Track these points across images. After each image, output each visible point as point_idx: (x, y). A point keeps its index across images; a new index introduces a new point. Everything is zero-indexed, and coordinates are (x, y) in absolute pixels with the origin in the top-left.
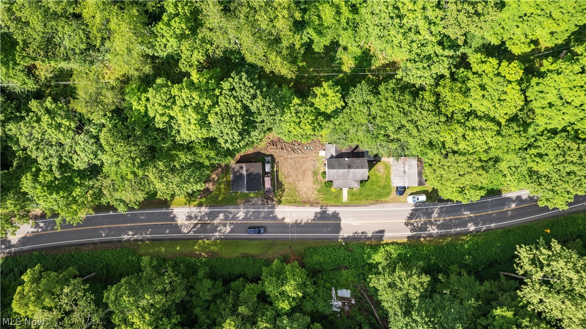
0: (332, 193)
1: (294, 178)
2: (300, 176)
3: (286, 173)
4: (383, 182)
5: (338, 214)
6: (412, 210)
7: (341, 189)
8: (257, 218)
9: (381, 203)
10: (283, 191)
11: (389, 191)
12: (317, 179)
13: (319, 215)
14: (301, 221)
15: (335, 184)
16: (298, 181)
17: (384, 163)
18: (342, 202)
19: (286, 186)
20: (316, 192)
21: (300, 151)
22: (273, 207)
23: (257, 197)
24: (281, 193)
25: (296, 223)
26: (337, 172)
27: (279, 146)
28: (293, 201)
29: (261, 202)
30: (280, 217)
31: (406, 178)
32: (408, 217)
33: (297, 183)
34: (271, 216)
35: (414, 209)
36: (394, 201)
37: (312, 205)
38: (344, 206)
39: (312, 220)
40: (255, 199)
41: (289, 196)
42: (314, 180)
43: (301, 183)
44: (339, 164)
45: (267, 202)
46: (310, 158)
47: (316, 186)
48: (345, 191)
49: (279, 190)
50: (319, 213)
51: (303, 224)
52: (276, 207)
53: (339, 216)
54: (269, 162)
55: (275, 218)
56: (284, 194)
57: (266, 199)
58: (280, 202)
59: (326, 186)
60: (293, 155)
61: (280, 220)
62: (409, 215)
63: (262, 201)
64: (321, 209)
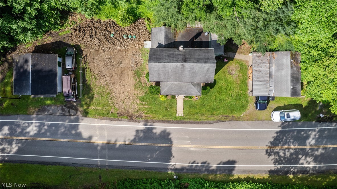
0: (160, 104)
1: (108, 79)
2: (116, 77)
3: (96, 72)
4: (236, 90)
5: (169, 134)
6: (277, 133)
7: (174, 97)
8: (54, 134)
9: (232, 120)
10: (92, 98)
11: (244, 102)
12: (140, 81)
13: (141, 135)
14: (116, 141)
15: (165, 88)
16: (114, 84)
17: (239, 61)
18: (176, 117)
19: (96, 90)
20: (138, 101)
21: (116, 41)
22: (77, 120)
23: (55, 104)
24: (88, 100)
25: (108, 144)
26: (164, 67)
27: (88, 33)
28: (106, 113)
29: (60, 111)
30: (85, 134)
31: (272, 84)
32: (271, 143)
33: (111, 86)
34: (73, 132)
35: (280, 132)
36: (251, 118)
37: (131, 119)
38: (178, 122)
39: (132, 141)
40: (53, 108)
41: (99, 104)
42: (136, 82)
43: (117, 86)
44: (168, 56)
45: (69, 112)
46: (131, 51)
47: (138, 92)
48: (180, 101)
49: (86, 97)
50: (141, 131)
51: (118, 146)
52: (80, 121)
53: (170, 136)
54: (71, 55)
55: (79, 135)
56: (94, 101)
57: (68, 108)
58: (86, 114)
59: (152, 92)
60: (106, 46)
61: (85, 139)
62: (272, 140)
63: (63, 110)
64: (146, 125)
